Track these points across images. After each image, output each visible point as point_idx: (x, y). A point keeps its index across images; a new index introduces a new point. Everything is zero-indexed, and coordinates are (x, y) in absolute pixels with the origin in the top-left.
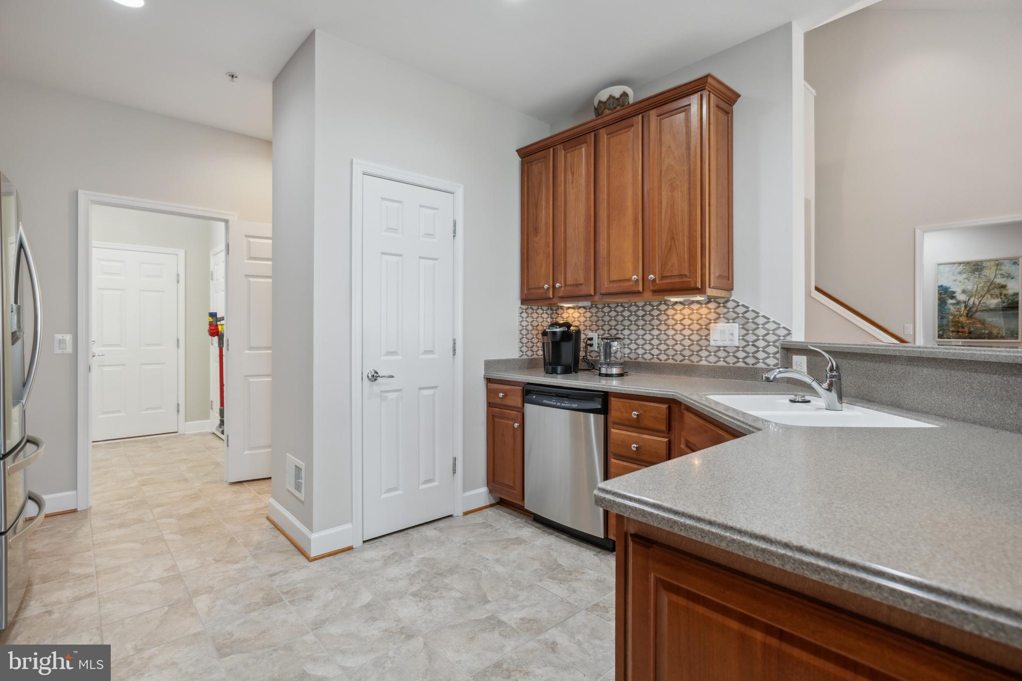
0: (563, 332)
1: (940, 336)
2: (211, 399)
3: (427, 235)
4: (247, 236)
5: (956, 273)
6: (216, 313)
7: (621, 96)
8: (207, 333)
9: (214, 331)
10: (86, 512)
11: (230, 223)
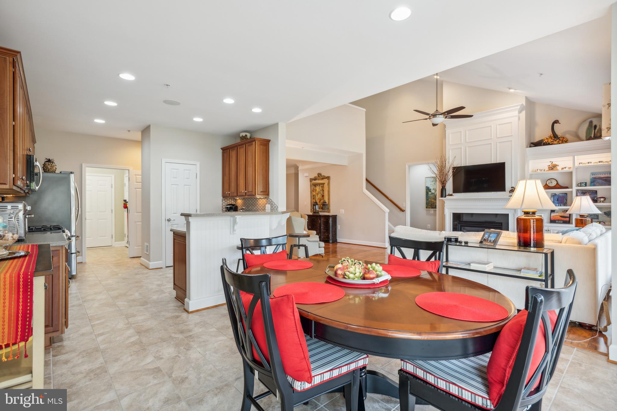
0: (230, 207)
1: (427, 208)
2: (125, 233)
3: (187, 178)
4: (135, 175)
5: (431, 181)
6: (126, 200)
7: (245, 136)
8: (123, 208)
9: (125, 207)
10: (85, 263)
11: (130, 170)
